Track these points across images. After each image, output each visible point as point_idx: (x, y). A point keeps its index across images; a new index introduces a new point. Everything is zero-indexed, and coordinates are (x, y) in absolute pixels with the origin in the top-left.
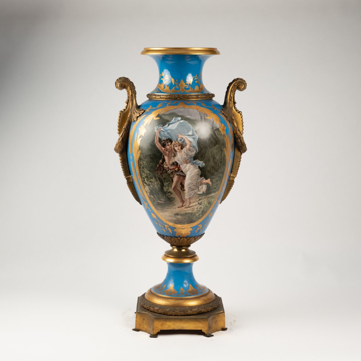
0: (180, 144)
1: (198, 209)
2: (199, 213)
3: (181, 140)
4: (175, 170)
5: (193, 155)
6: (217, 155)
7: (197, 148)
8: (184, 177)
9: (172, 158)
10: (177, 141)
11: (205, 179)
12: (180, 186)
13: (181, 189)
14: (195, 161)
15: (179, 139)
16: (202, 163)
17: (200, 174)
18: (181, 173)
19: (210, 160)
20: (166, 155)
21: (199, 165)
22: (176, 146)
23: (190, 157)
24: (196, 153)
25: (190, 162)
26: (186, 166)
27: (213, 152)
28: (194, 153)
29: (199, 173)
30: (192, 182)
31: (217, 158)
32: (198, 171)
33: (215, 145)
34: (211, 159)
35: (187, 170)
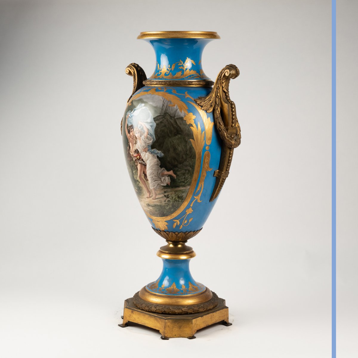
0: (140, 132)
1: (166, 202)
2: (169, 206)
3: (140, 128)
4: (138, 158)
5: (150, 144)
6: (179, 146)
7: (154, 136)
8: (145, 165)
9: (134, 145)
10: (137, 128)
11: (166, 170)
12: (144, 175)
13: (145, 178)
14: (153, 150)
15: (139, 126)
16: (161, 153)
17: (160, 165)
18: (142, 161)
19: (169, 151)
20: (130, 142)
21: (158, 155)
22: (137, 133)
23: (148, 146)
24: (153, 142)
25: (148, 150)
26: (145, 154)
27: (173, 142)
28: (151, 141)
29: (158, 163)
30: (153, 172)
31: (180, 149)
32: (158, 161)
33: (175, 135)
34: (172, 150)
35: (147, 159)
